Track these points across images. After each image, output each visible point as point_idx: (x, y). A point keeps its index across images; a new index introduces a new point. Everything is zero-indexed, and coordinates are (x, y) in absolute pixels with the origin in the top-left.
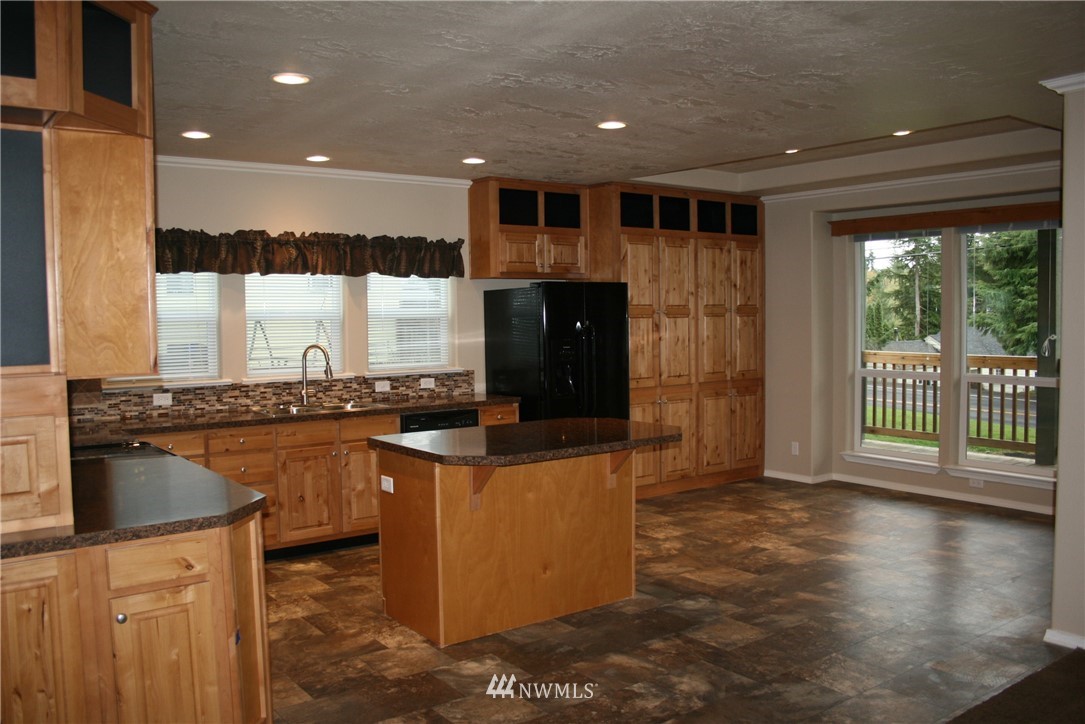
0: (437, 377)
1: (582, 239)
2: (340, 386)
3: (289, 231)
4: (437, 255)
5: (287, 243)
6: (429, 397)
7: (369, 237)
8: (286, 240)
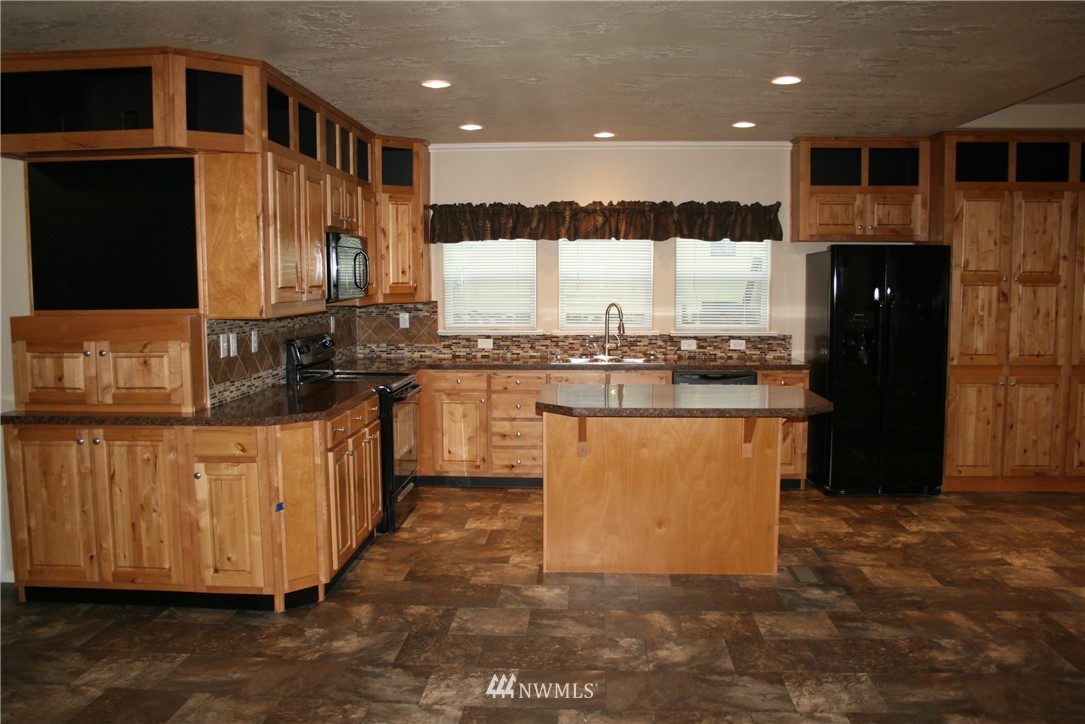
0: (748, 340)
3: (598, 200)
4: (749, 218)
5: (594, 211)
6: (738, 358)
7: (676, 204)
8: (595, 209)
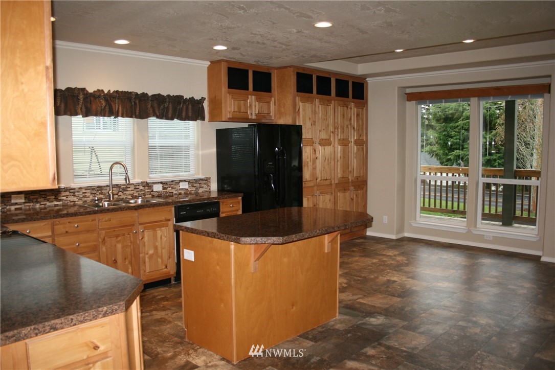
0: (189, 182)
1: (273, 99)
2: (132, 188)
3: (100, 89)
4: (190, 107)
5: (99, 96)
6: (185, 194)
7: (150, 94)
8: (99, 94)
